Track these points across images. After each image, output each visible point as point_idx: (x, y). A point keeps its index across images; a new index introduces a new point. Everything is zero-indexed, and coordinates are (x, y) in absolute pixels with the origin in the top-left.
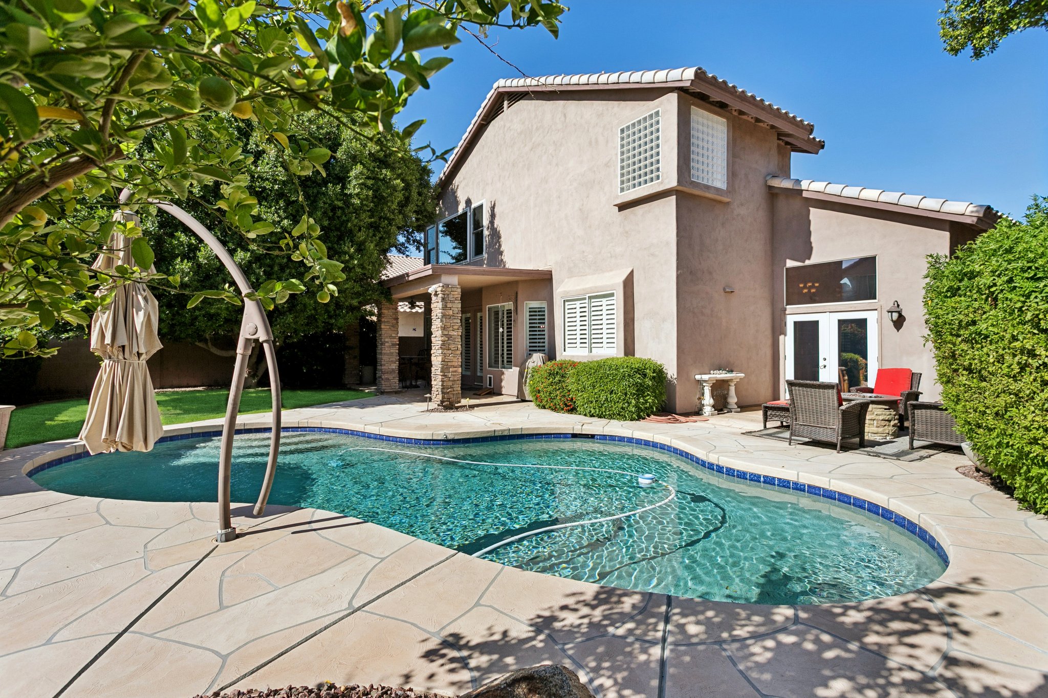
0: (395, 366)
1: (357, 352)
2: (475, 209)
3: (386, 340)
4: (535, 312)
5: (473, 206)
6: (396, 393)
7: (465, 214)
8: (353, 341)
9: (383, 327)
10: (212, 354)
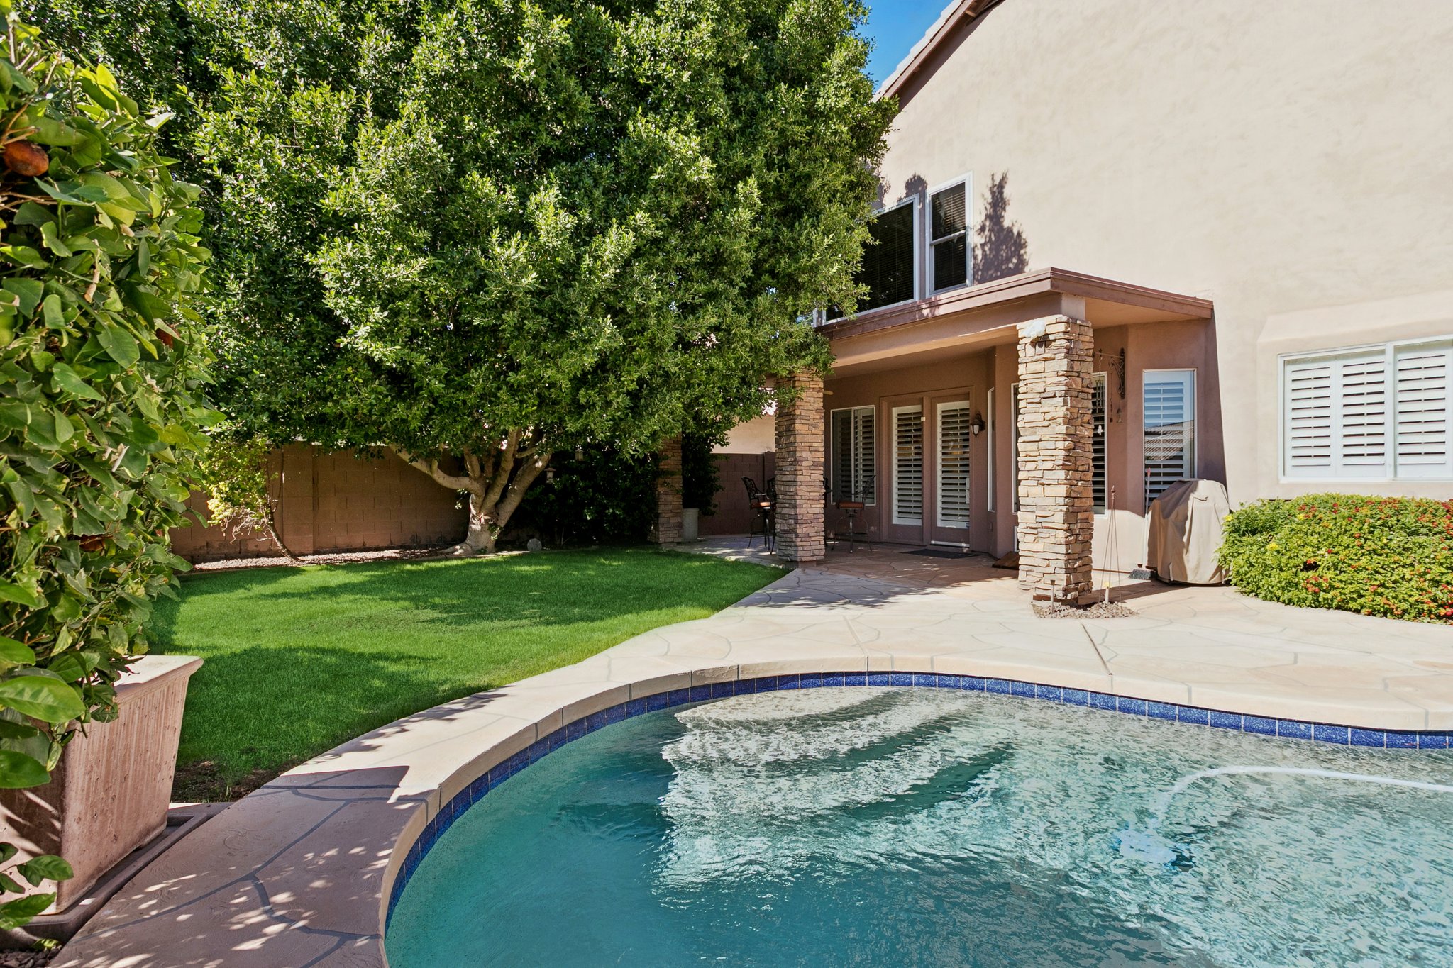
0: (818, 509)
1: (678, 481)
2: (936, 197)
3: (804, 454)
4: (1158, 391)
5: (931, 190)
6: (818, 563)
7: (905, 212)
8: (673, 462)
9: (798, 427)
10: (434, 482)
